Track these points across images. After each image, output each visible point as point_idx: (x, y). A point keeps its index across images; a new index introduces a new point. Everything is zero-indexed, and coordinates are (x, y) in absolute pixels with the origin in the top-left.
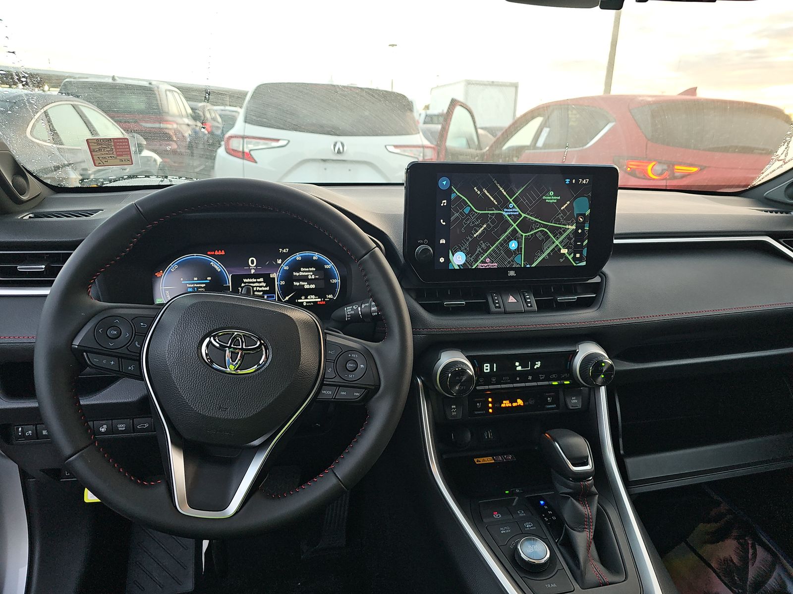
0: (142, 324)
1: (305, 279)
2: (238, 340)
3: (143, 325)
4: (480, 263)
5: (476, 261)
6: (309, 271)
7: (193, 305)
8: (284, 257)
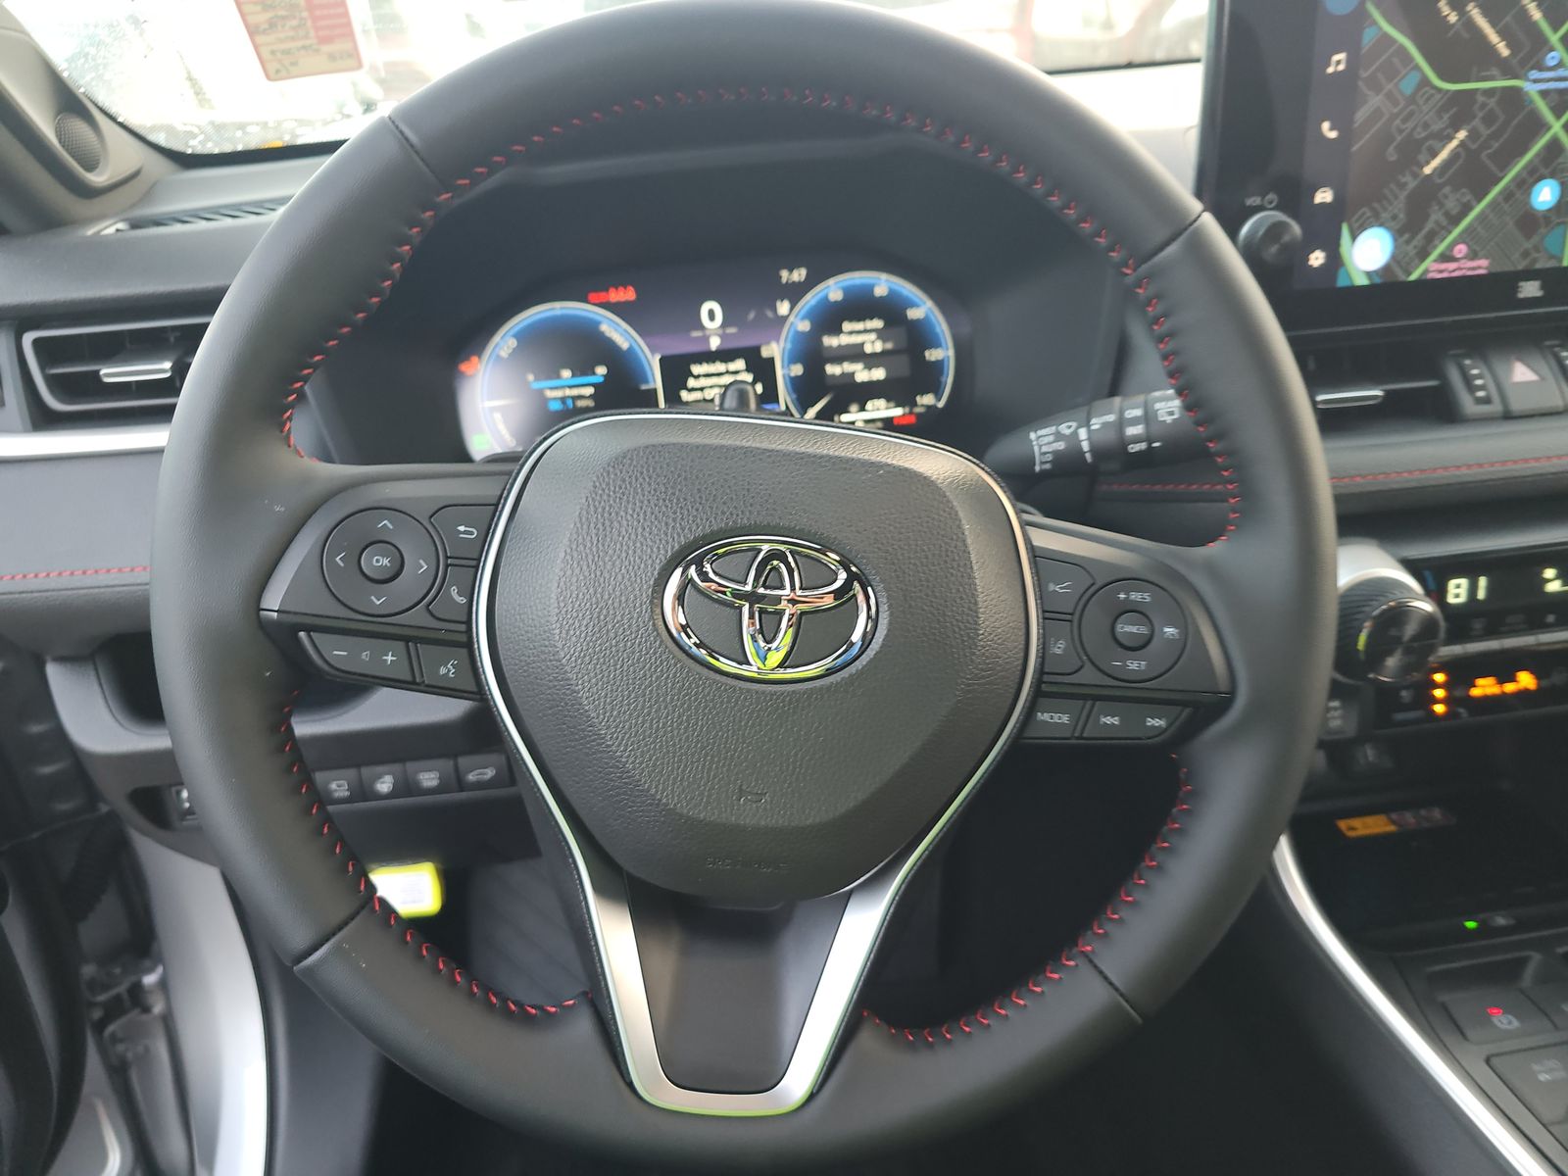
0: (462, 528)
1: (856, 354)
2: (775, 569)
3: (465, 532)
4: (1435, 261)
5: (1423, 255)
6: (866, 331)
7: (618, 461)
8: (795, 293)
